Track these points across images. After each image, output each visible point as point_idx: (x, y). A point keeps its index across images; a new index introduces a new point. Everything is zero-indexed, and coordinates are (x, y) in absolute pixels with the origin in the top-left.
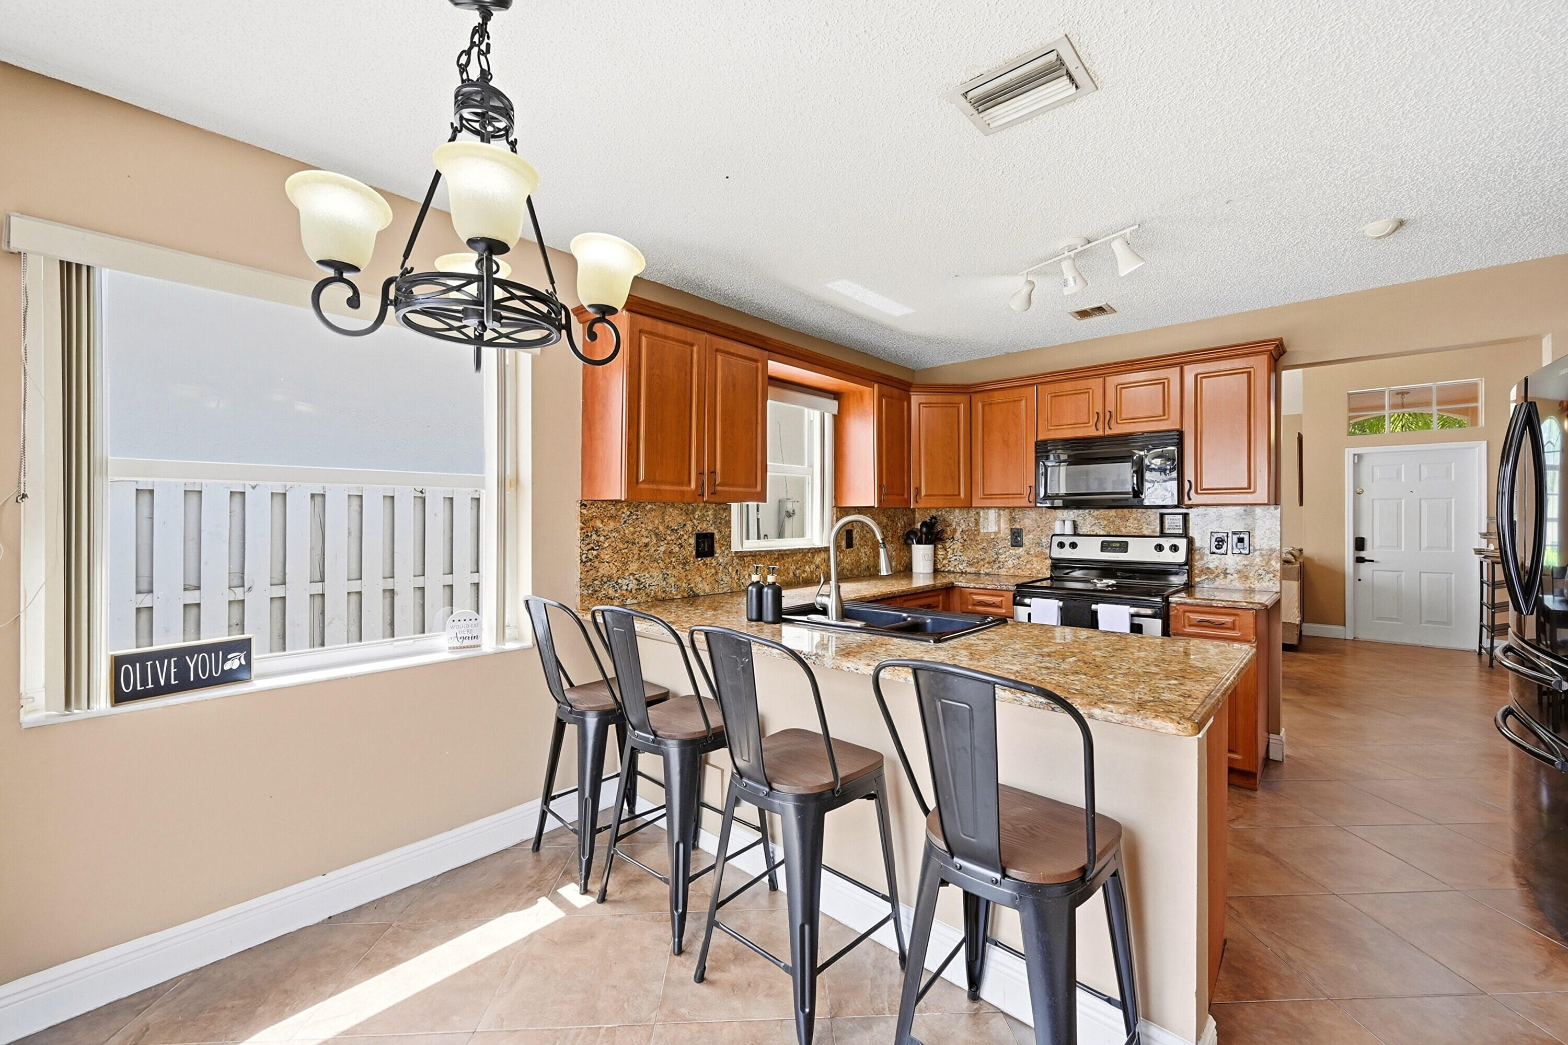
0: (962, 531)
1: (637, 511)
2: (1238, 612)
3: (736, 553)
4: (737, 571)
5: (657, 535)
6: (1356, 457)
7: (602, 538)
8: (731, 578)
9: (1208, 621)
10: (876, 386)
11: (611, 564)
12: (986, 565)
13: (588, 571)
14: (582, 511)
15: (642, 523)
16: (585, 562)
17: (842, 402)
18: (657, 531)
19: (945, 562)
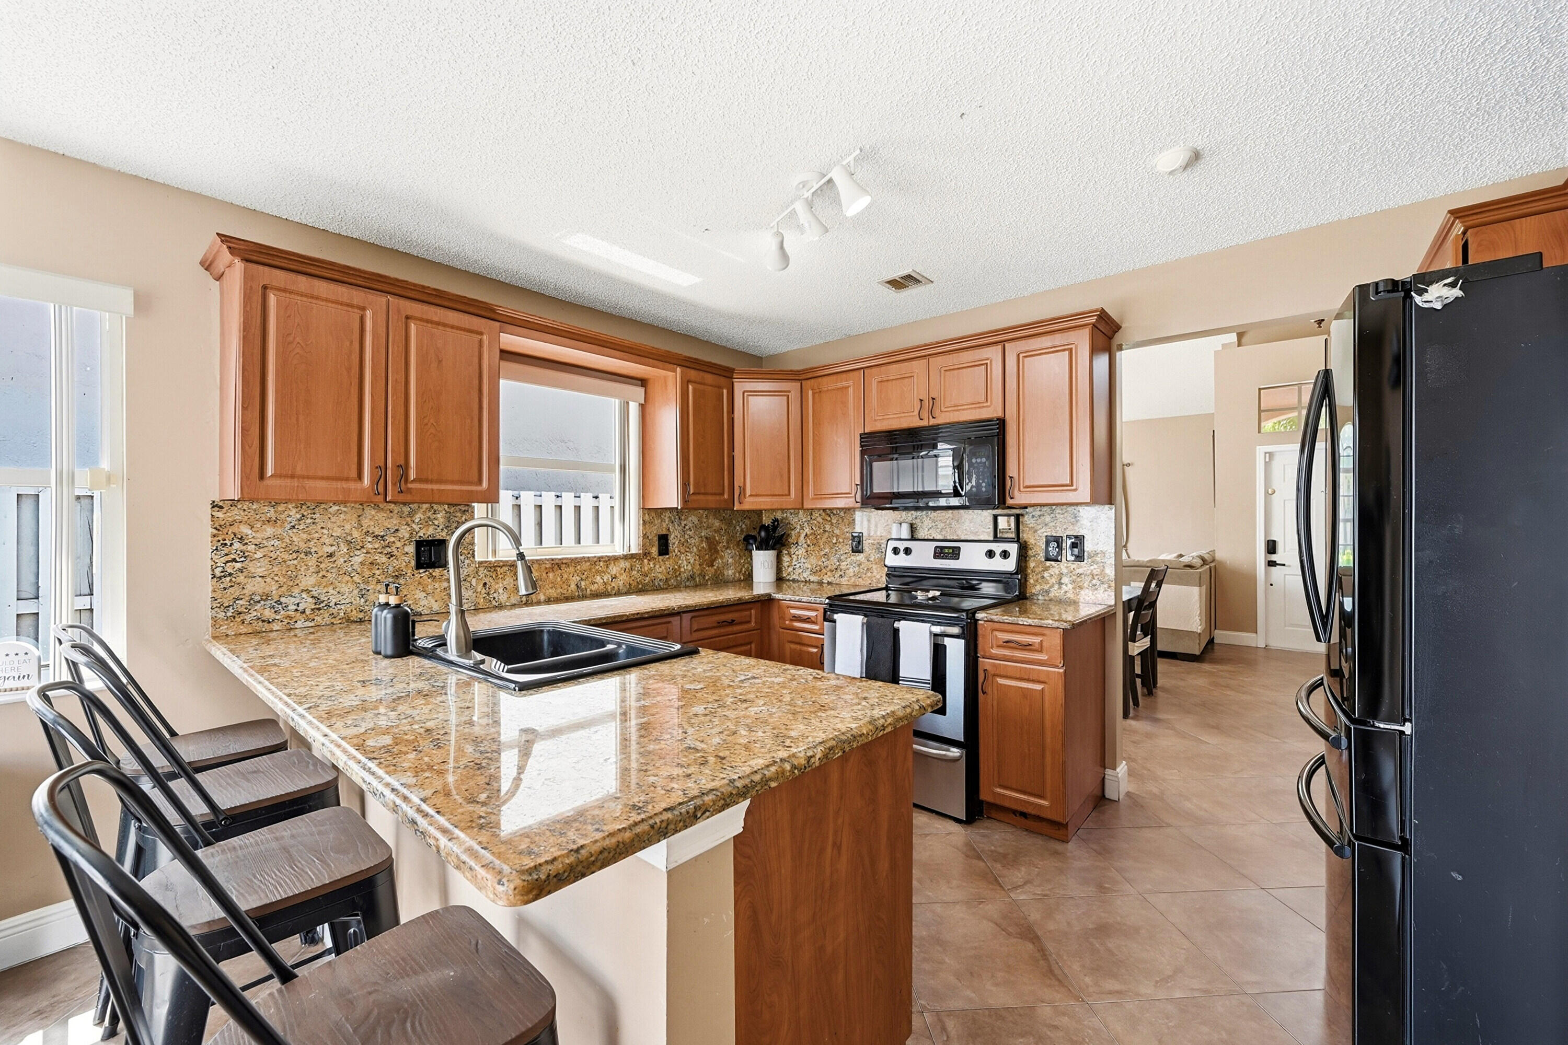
0: (806, 535)
1: (314, 514)
2: (1046, 631)
3: (481, 563)
4: (485, 584)
5: (349, 543)
6: (1267, 455)
7: (251, 548)
8: (476, 592)
9: (1017, 642)
10: (678, 369)
11: (268, 580)
12: (829, 573)
13: (225, 589)
14: (214, 514)
15: (322, 528)
16: (220, 578)
17: (648, 390)
18: (349, 538)
19: (790, 569)
